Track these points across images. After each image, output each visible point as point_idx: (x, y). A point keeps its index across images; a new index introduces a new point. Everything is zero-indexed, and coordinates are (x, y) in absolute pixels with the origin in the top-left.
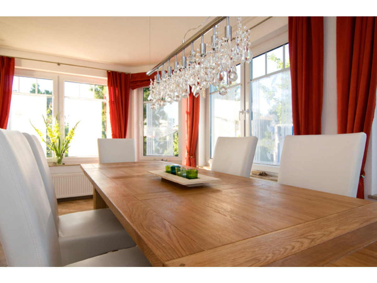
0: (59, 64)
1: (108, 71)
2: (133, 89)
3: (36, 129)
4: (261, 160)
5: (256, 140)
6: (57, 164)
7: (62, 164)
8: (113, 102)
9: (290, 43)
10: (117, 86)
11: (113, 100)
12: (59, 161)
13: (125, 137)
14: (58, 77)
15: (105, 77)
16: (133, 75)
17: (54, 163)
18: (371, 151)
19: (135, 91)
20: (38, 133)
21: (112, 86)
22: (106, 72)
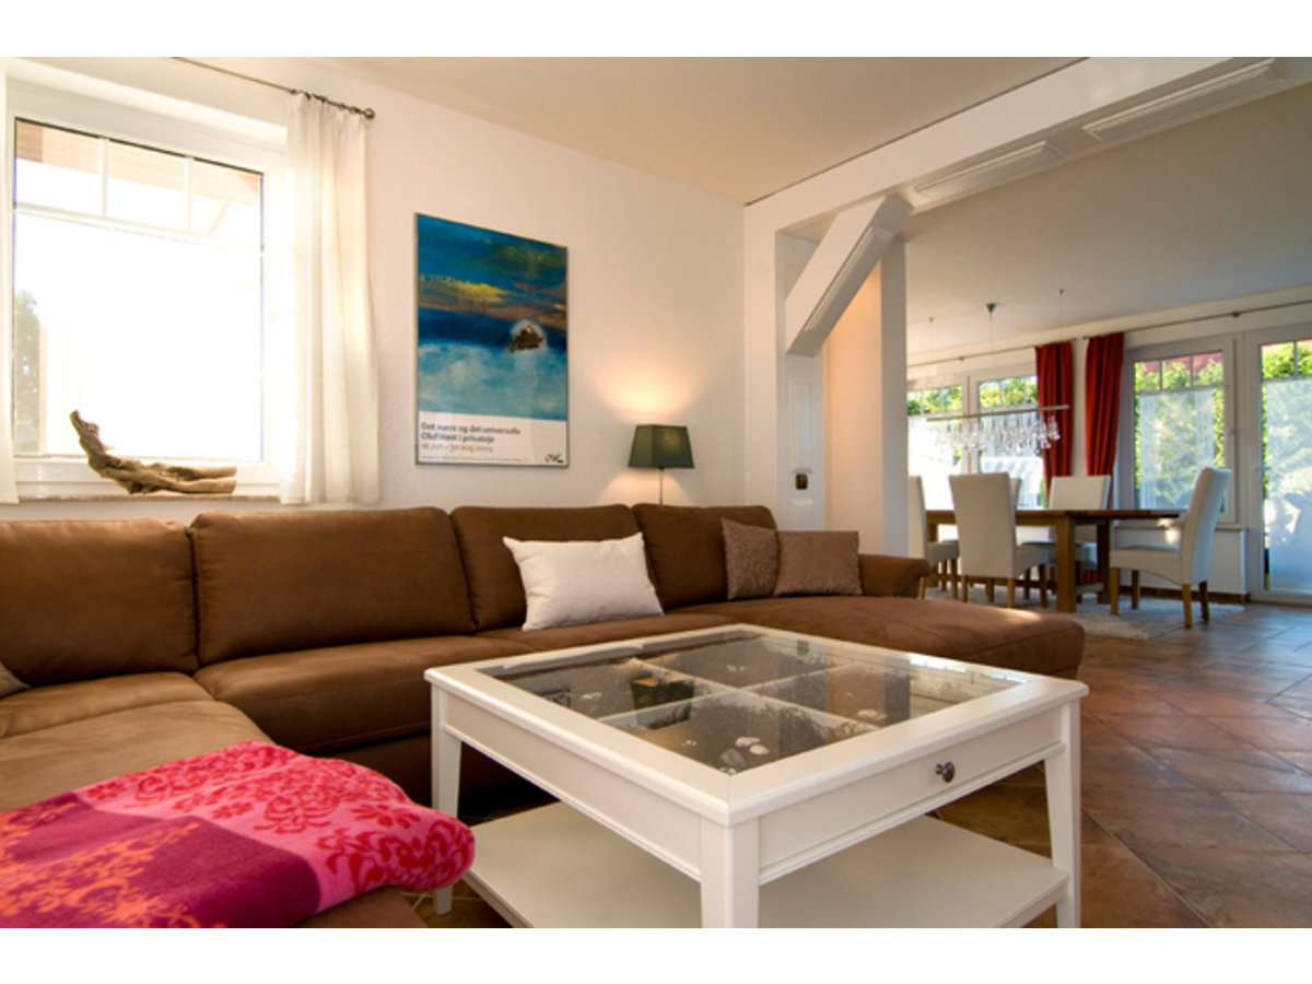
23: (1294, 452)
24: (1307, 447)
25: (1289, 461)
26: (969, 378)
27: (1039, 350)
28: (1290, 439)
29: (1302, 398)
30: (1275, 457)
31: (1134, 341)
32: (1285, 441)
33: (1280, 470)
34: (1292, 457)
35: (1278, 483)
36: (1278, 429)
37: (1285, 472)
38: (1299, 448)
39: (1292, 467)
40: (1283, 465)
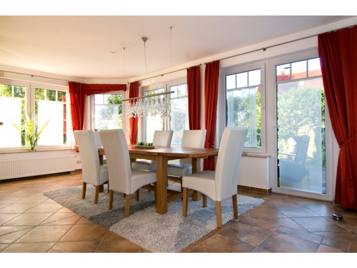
0: (32, 76)
1: (69, 82)
2: (88, 95)
3: (14, 125)
4: (176, 142)
5: (172, 132)
6: (31, 151)
7: (34, 150)
8: (73, 104)
9: (188, 83)
10: (76, 93)
11: (73, 103)
12: (32, 149)
13: (82, 129)
14: (31, 85)
15: (67, 86)
16: (88, 85)
17: (28, 150)
18: (216, 135)
19: (89, 97)
20: (16, 128)
21: (72, 92)
22: (68, 82)
23: (302, 120)
24: (307, 117)
25: (301, 122)
26: (167, 85)
27: (188, 70)
28: (301, 115)
29: (309, 103)
30: (296, 121)
31: (224, 64)
32: (299, 115)
33: (298, 126)
34: (302, 121)
35: (297, 131)
36: (297, 111)
37: (299, 126)
38: (304, 118)
39: (302, 125)
40: (299, 124)
